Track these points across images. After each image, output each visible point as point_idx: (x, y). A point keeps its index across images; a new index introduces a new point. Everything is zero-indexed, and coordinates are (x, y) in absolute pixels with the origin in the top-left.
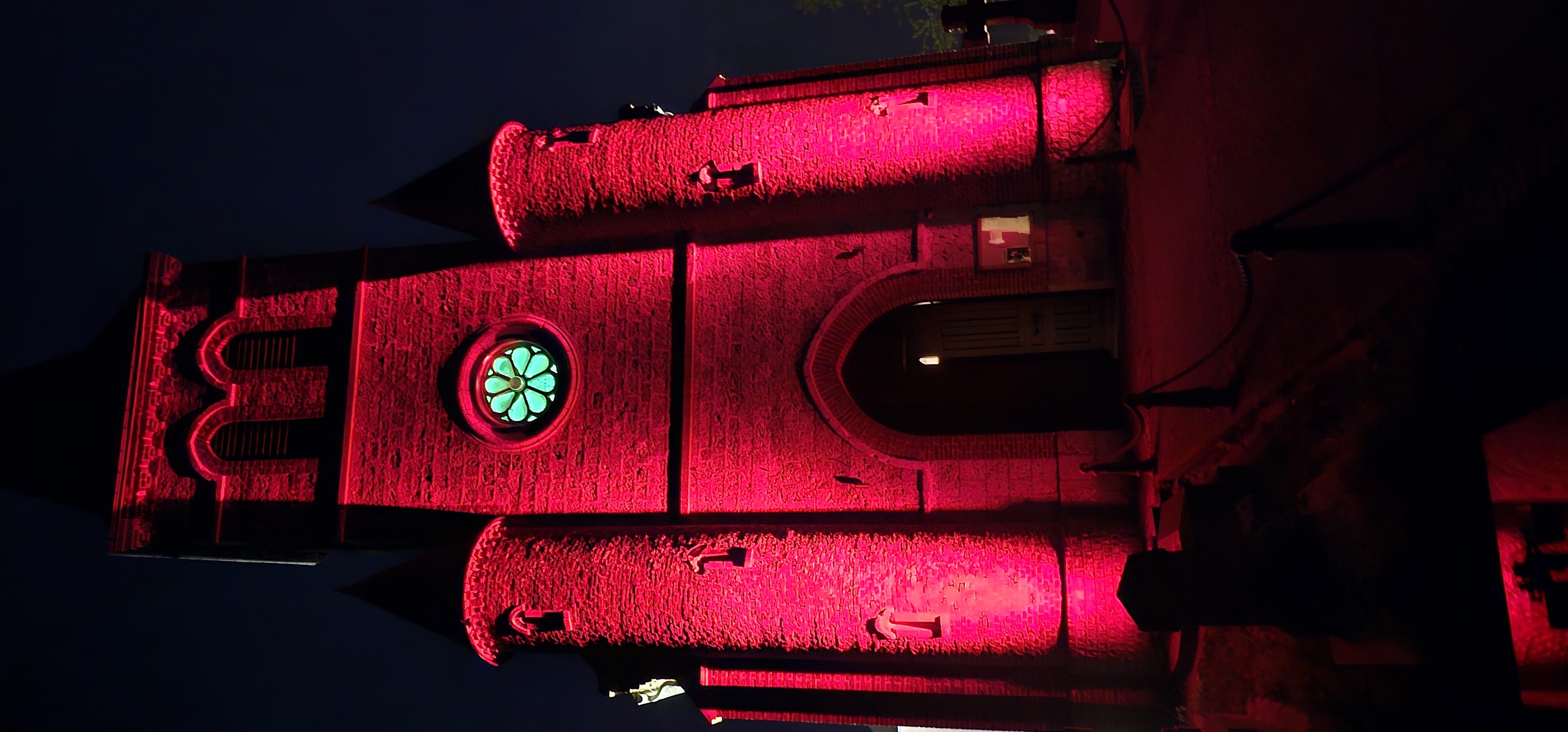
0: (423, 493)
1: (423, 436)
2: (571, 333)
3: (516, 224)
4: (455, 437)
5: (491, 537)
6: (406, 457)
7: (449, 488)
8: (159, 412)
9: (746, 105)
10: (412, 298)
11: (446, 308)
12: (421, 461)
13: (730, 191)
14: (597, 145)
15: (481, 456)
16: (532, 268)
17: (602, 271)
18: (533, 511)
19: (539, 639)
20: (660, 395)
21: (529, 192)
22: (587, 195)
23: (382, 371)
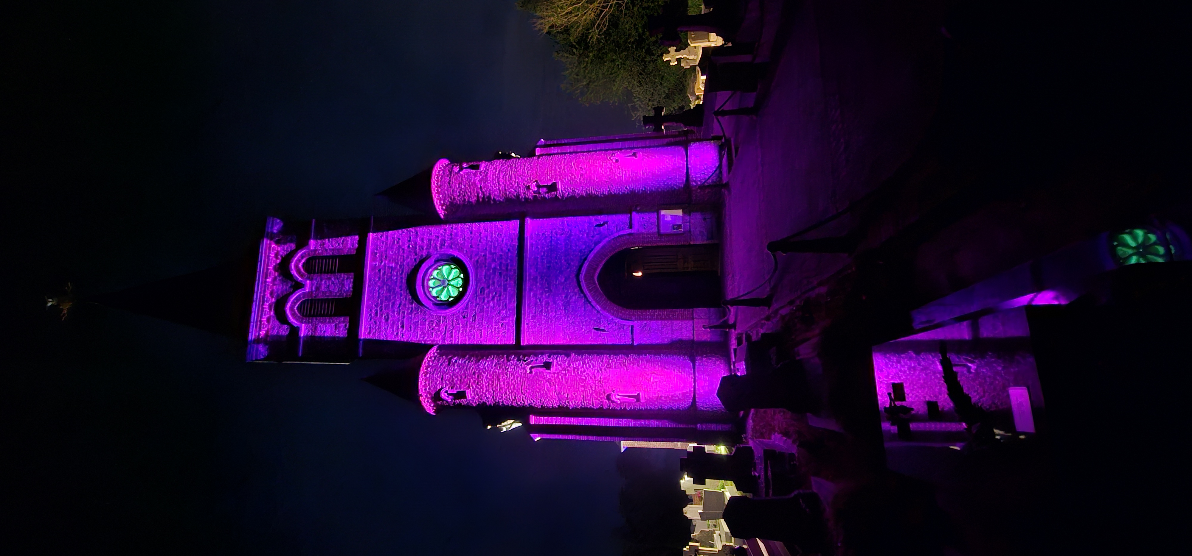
0: (399, 333)
1: (399, 306)
2: (471, 259)
3: (444, 208)
4: (415, 307)
5: (432, 355)
6: (391, 317)
7: (412, 331)
8: (272, 294)
9: (554, 154)
10: (394, 241)
11: (411, 246)
12: (398, 318)
13: (545, 194)
14: (483, 171)
15: (427, 317)
16: (452, 228)
17: (485, 230)
18: (452, 343)
19: (454, 403)
20: (512, 289)
21: (450, 193)
22: (478, 194)
23: (380, 275)
